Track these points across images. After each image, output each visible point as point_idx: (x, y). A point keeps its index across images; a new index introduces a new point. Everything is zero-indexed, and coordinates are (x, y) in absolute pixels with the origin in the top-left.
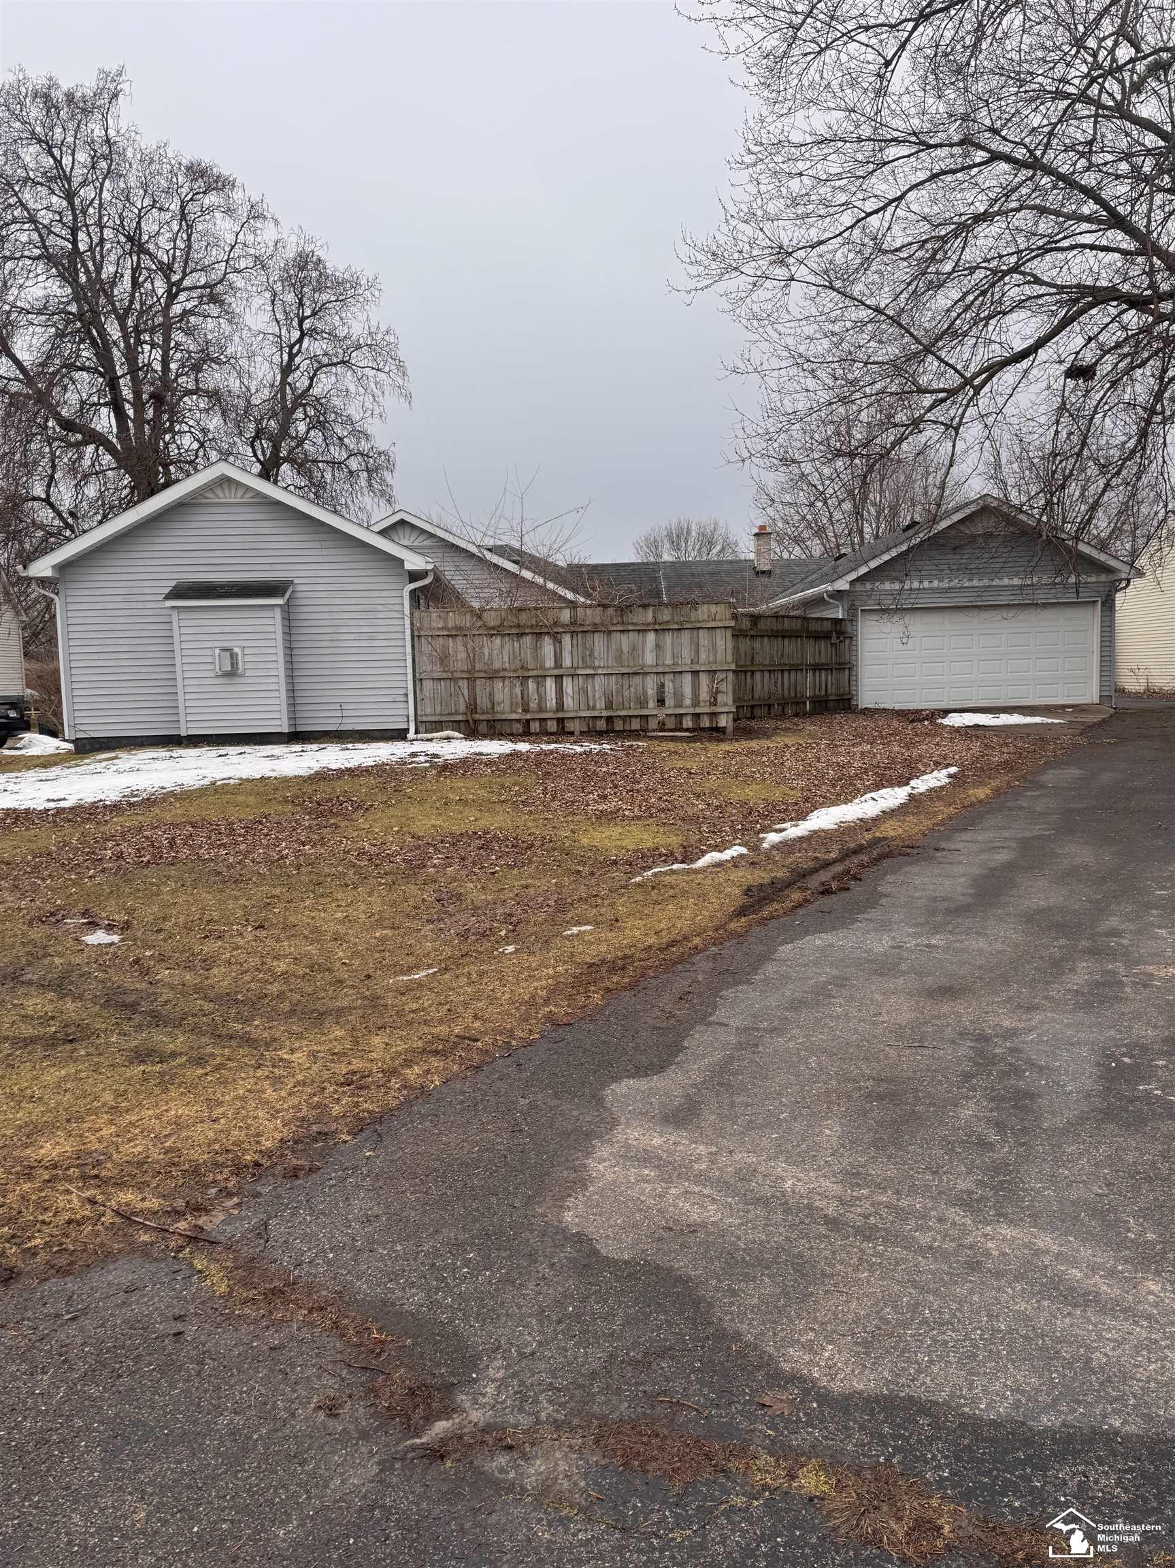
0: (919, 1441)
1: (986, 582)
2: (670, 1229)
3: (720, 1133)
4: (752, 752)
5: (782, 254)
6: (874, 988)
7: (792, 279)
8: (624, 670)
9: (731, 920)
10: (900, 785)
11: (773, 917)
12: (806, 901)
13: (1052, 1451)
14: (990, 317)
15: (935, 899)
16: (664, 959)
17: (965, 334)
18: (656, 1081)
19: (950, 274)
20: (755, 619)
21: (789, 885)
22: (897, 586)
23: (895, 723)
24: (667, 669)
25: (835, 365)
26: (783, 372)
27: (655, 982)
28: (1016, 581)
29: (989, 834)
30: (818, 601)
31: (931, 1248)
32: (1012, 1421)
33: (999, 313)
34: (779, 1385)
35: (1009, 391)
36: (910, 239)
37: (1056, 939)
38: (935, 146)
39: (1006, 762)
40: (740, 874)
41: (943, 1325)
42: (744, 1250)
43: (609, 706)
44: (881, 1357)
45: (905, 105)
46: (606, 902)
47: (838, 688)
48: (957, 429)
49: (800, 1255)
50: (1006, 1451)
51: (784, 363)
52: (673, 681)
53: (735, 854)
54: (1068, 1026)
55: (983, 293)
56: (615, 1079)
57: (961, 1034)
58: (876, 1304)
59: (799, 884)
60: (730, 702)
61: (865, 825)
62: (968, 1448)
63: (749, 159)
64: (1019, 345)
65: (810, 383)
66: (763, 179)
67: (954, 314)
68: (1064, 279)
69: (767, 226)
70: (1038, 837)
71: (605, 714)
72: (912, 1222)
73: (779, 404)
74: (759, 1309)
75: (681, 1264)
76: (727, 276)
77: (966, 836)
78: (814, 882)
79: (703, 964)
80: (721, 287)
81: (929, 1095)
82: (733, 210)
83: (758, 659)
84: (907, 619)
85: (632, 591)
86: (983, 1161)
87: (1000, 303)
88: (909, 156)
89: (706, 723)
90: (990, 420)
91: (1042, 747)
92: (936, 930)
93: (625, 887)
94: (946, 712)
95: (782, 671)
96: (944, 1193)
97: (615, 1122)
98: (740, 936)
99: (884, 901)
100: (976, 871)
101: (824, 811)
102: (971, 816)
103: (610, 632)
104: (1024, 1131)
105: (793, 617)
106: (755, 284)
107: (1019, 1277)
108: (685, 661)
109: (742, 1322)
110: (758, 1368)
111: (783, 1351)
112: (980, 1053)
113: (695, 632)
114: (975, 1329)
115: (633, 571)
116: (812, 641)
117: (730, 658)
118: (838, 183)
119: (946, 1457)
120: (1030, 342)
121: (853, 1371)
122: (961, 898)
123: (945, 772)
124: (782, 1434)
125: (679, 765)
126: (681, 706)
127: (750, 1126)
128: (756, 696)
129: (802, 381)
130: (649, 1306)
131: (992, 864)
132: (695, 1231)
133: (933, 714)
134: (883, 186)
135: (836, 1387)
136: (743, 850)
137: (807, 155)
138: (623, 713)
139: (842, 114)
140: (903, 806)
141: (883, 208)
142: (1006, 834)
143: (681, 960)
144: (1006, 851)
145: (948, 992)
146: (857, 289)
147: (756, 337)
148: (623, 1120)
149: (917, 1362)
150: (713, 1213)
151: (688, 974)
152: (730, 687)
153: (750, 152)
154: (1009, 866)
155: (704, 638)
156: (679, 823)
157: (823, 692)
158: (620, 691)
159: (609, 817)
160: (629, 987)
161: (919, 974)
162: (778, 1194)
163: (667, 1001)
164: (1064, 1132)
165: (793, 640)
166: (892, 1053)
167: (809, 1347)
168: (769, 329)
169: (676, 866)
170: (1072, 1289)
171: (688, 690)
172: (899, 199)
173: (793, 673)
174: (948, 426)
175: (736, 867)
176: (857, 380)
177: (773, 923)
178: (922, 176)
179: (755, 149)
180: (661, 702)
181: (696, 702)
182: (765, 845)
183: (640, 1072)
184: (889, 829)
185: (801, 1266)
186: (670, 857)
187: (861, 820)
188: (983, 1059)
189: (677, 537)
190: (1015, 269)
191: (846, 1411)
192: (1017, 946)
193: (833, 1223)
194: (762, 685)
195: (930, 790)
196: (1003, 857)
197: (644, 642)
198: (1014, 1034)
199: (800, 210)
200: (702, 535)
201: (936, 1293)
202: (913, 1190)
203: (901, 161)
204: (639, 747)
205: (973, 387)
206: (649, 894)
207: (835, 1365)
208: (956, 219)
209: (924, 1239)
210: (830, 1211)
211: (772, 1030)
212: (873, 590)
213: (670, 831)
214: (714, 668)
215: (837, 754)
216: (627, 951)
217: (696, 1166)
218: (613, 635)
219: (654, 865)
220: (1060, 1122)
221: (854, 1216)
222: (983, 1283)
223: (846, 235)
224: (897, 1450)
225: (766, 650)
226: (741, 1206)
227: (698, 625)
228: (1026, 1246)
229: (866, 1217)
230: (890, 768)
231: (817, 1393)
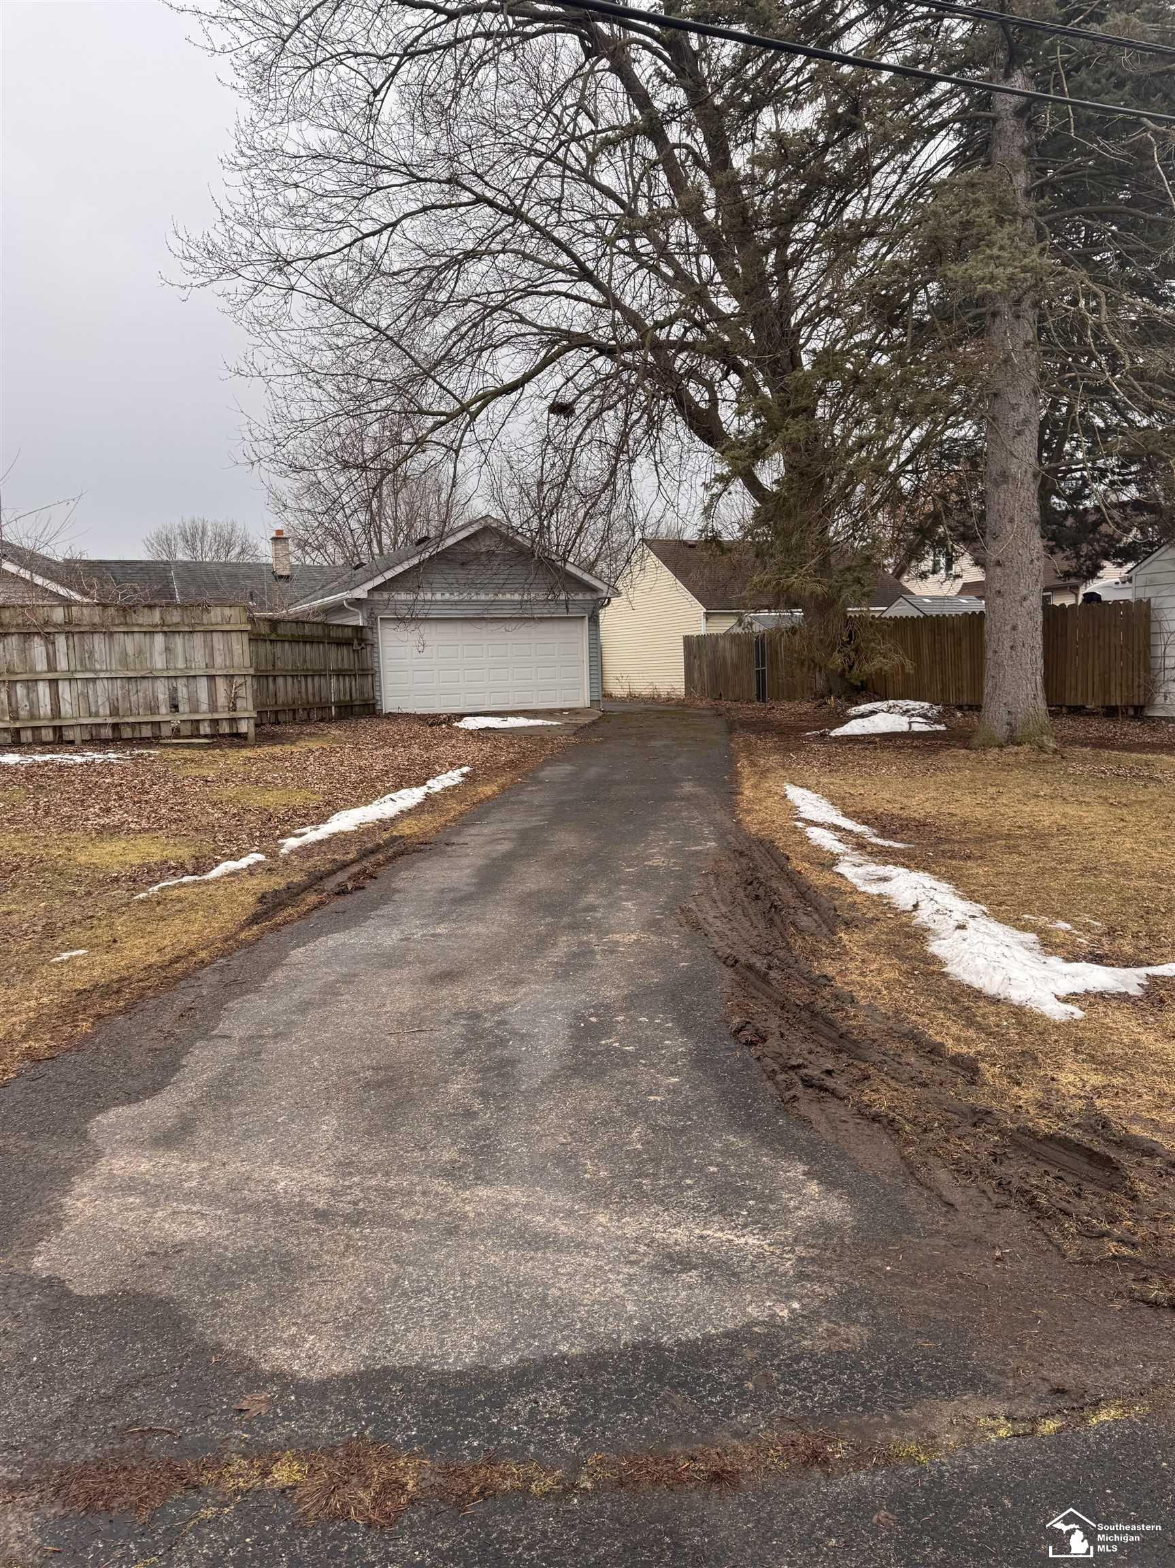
0: (391, 1407)
1: (491, 597)
2: (153, 1254)
3: (214, 1147)
4: (275, 758)
5: (282, 263)
6: (380, 980)
7: (292, 289)
8: (131, 674)
9: (242, 929)
10: (418, 785)
11: (287, 923)
12: (322, 903)
13: (509, 1388)
14: (482, 350)
15: (442, 891)
16: (166, 977)
17: (461, 362)
18: (148, 1105)
19: (445, 303)
20: (274, 623)
21: (305, 888)
22: (411, 597)
23: (416, 727)
24: (179, 673)
25: (340, 378)
26: (288, 379)
27: (153, 1002)
28: (517, 597)
29: (494, 827)
30: (338, 608)
31: (414, 1221)
32: (477, 1367)
33: (491, 346)
34: (258, 1387)
35: (501, 420)
36: (406, 265)
37: (544, 917)
38: (425, 180)
39: (512, 761)
40: (255, 882)
41: (420, 1292)
42: (231, 1260)
43: (115, 712)
44: (361, 1335)
45: (395, 136)
46: (104, 922)
47: (362, 693)
48: (457, 452)
49: (288, 1253)
50: (469, 1398)
51: (289, 371)
52: (187, 686)
53: (251, 862)
54: (547, 995)
55: (475, 325)
56: (103, 1109)
57: (456, 1014)
58: (359, 1286)
59: (315, 887)
60: (251, 707)
61: (384, 824)
62: (436, 1403)
63: (243, 161)
64: (509, 378)
65: (316, 393)
66: (258, 183)
67: (450, 342)
68: (544, 321)
69: (264, 233)
70: (534, 828)
71: (110, 720)
72: (398, 1201)
73: (285, 411)
74: (243, 1315)
75: (164, 1287)
76: (224, 277)
77: (473, 831)
78: (330, 884)
79: (209, 977)
80: (218, 286)
81: (424, 1076)
82: (228, 211)
83: (279, 664)
84: (422, 628)
85: (135, 591)
86: (467, 1130)
87: (490, 336)
88: (401, 185)
89: (225, 728)
90: (486, 447)
91: (542, 747)
92: (441, 920)
93: (127, 905)
94: (462, 716)
95: (306, 676)
96: (429, 1166)
97: (99, 1154)
98: (249, 944)
99: (397, 897)
100: (480, 862)
101: (344, 814)
102: (479, 812)
103: (112, 634)
104: (504, 1096)
105: (314, 623)
106: (255, 289)
107: (491, 1232)
108: (199, 664)
109: (224, 1332)
110: (237, 1375)
111: (264, 1352)
112: (470, 1029)
113: (208, 635)
114: (449, 1290)
115: (141, 569)
116: (334, 647)
117: (247, 664)
118: (335, 201)
119: (414, 1417)
120: (518, 376)
121: (332, 1356)
122: (466, 888)
123: (458, 772)
124: (258, 1433)
125: (195, 772)
126: (196, 712)
127: (247, 1135)
128: (280, 701)
129: (308, 390)
130: (124, 1338)
131: (494, 855)
132: (180, 1251)
133: (449, 718)
134: (378, 210)
135: (315, 1375)
136: (261, 857)
137: (302, 167)
138: (131, 720)
139: (335, 134)
140: (420, 805)
141: (379, 232)
142: (508, 826)
143: (186, 975)
144: (506, 842)
145: (448, 976)
146: (358, 307)
147: (259, 341)
148: (108, 1150)
149: (394, 1333)
150: (201, 1228)
151: (190, 990)
152: (249, 692)
153: (243, 155)
154: (510, 856)
155: (218, 641)
156: (192, 833)
157: (348, 698)
158: (127, 695)
159: (114, 831)
160: (124, 1011)
161: (423, 962)
162: (270, 1197)
163: (166, 1020)
164: (538, 1091)
165: (315, 645)
166: (393, 1041)
167: (292, 1343)
168: (272, 335)
169: (186, 879)
170: (536, 1235)
171: (203, 696)
172: (394, 225)
173: (316, 679)
174: (449, 448)
175: (251, 874)
176: (363, 395)
177: (285, 929)
178: (414, 206)
179: (249, 152)
180: (175, 707)
181: (213, 708)
182: (283, 851)
183: (132, 1097)
184: (406, 828)
185: (288, 1265)
186: (181, 869)
187: (380, 820)
188: (474, 1036)
189: (192, 537)
190: (502, 307)
191: (324, 1396)
192: (510, 927)
193: (322, 1216)
194: (285, 690)
195: (446, 789)
196: (505, 847)
197: (152, 644)
198: (502, 1008)
199: (299, 221)
200: (218, 536)
201: (414, 1263)
202: (403, 1169)
203: (394, 189)
204: (150, 755)
205: (469, 413)
206: (154, 910)
207: (315, 1353)
208: (447, 252)
209: (408, 1214)
210: (321, 1205)
211: (276, 1036)
212: (389, 600)
213: (181, 843)
214: (231, 673)
215: (360, 757)
216: (125, 973)
217: (186, 1185)
218: (116, 636)
219: (162, 878)
220: (536, 1083)
221: (344, 1207)
222: (459, 1245)
223: (346, 251)
224: (369, 1421)
225: (287, 655)
226: (231, 1216)
227: (211, 628)
228: (499, 1203)
229: (355, 1204)
230: (409, 770)
231: (297, 1386)
